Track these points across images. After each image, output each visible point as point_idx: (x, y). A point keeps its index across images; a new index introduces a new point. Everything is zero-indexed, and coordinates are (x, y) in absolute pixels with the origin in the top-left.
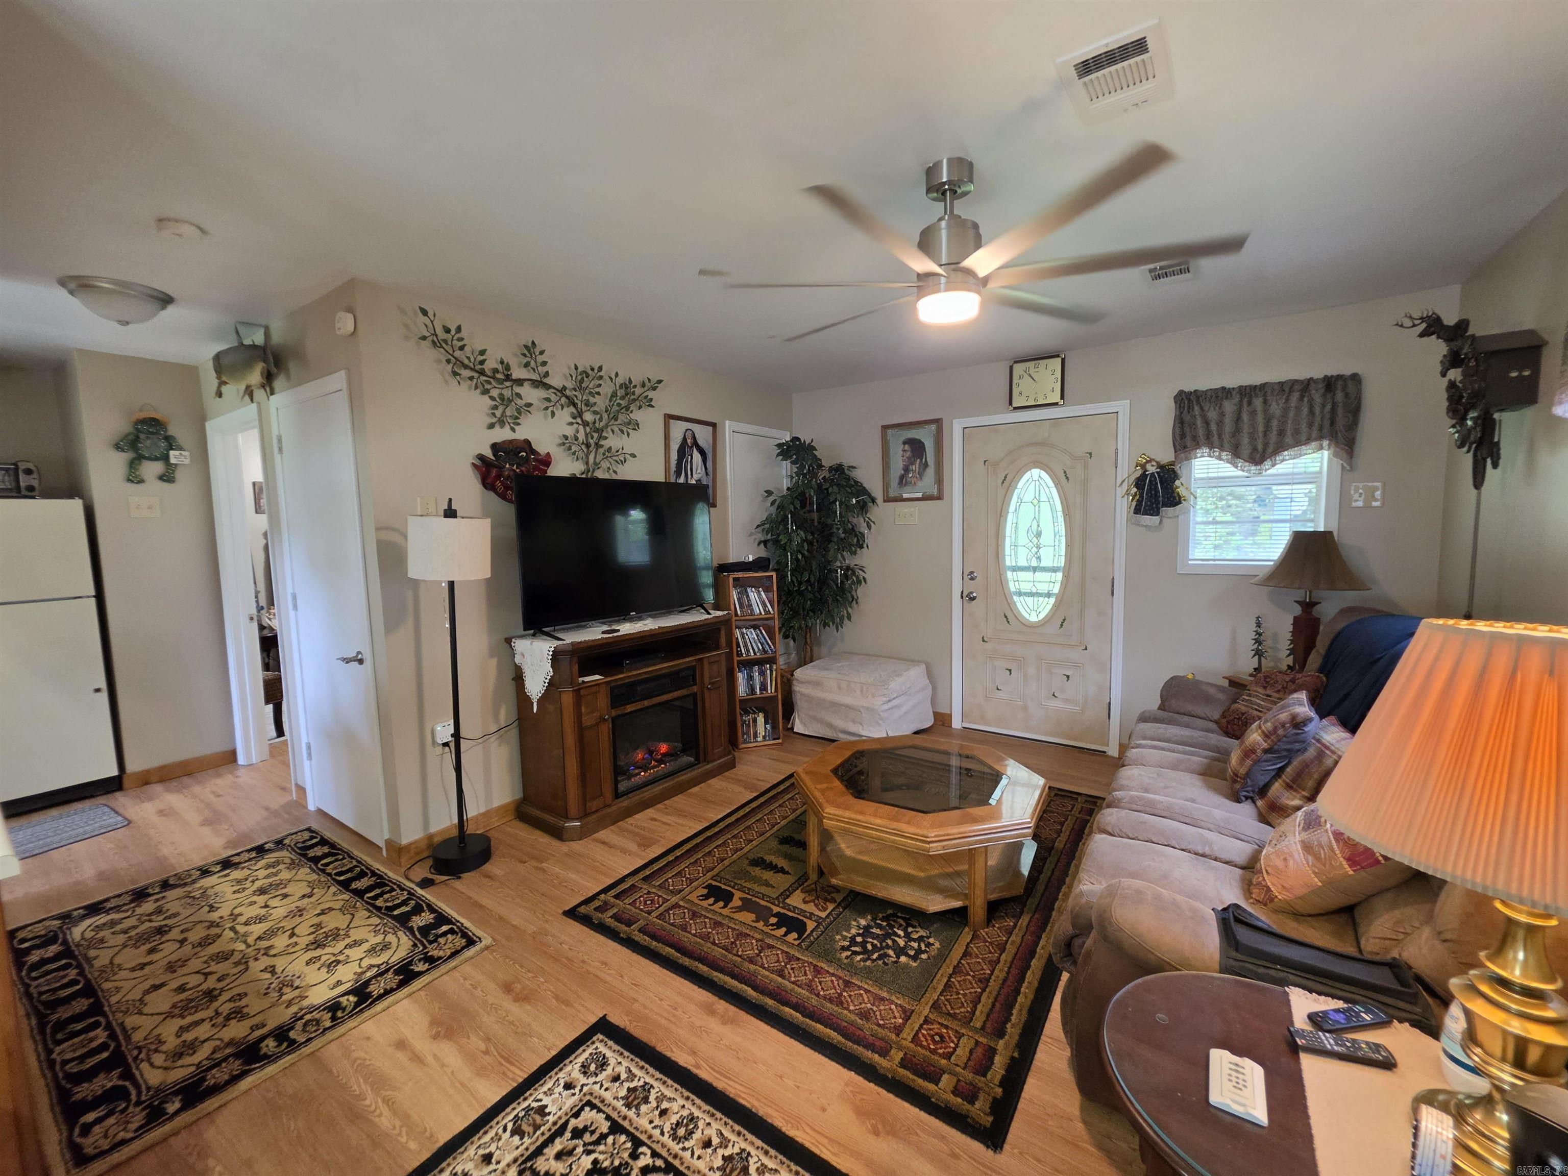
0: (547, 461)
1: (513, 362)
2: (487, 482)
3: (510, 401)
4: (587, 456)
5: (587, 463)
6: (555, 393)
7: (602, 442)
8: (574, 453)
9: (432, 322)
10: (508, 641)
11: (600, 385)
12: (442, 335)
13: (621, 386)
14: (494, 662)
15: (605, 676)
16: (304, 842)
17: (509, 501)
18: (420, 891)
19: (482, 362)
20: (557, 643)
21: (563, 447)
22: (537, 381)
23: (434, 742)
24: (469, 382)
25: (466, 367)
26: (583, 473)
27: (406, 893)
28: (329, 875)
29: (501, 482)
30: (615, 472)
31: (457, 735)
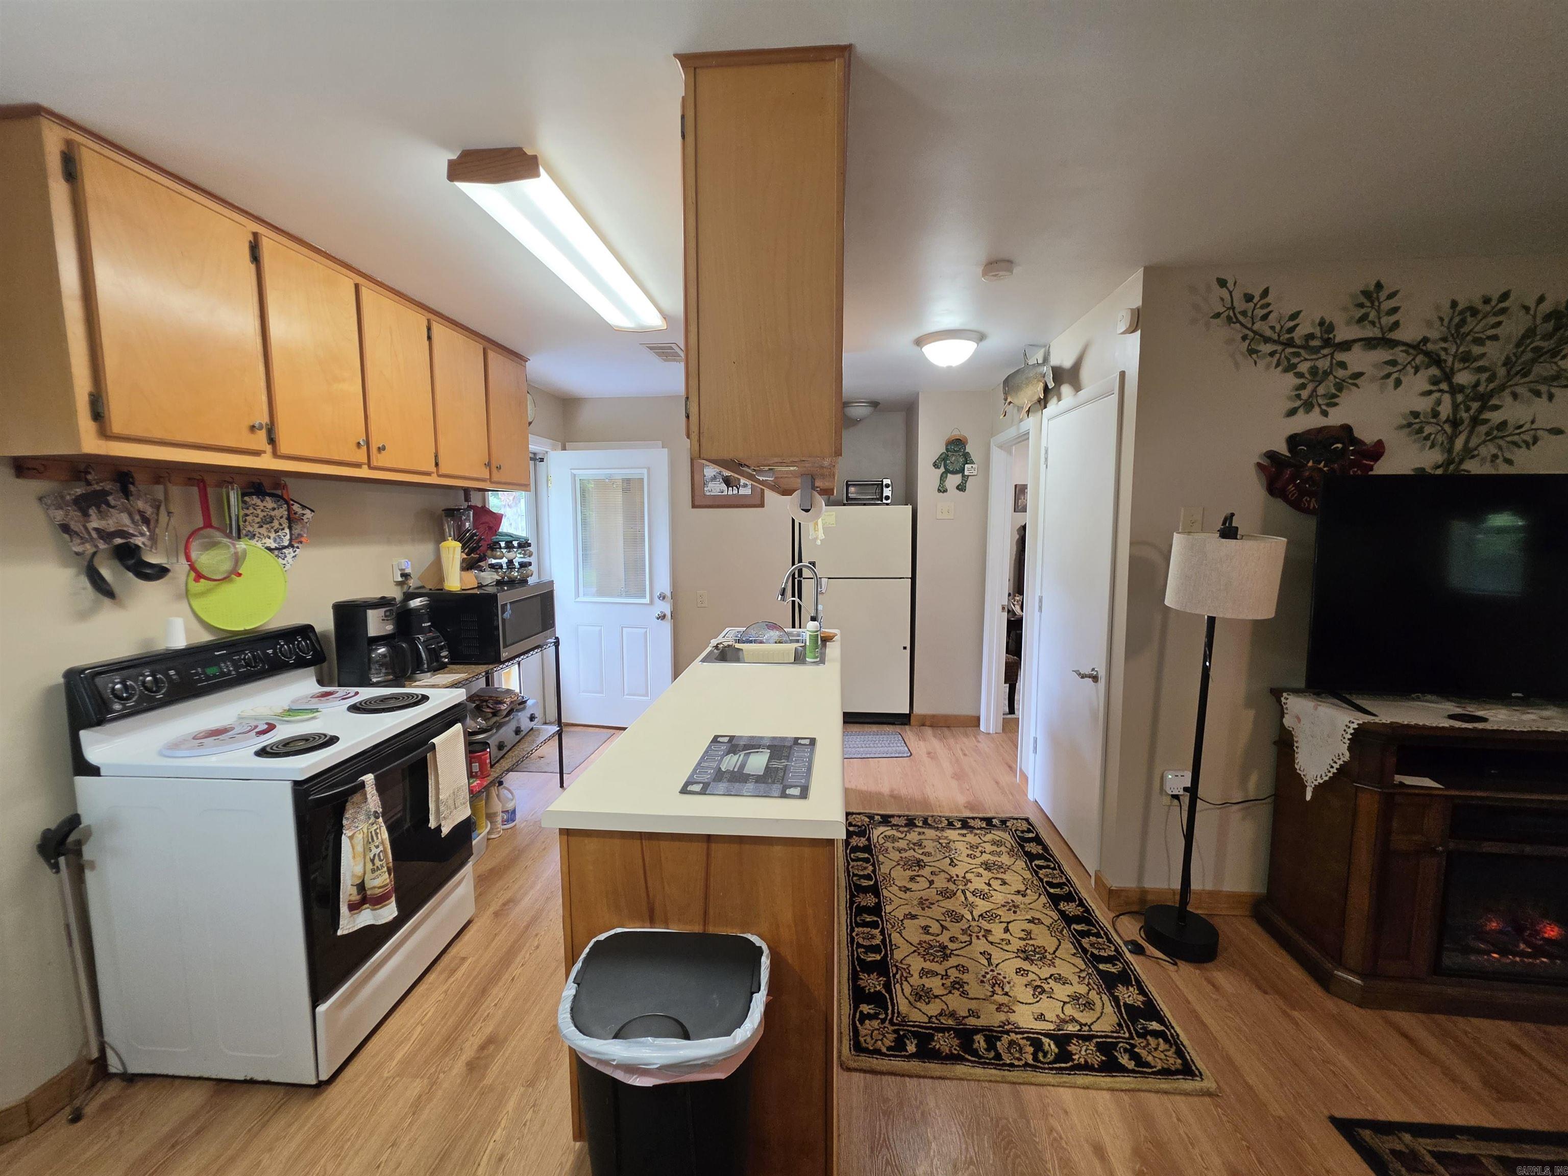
0: (1377, 451)
1: (1338, 318)
2: (1274, 487)
3: (1326, 374)
4: (1452, 439)
5: (1450, 451)
6: (1406, 352)
7: (1486, 415)
8: (1427, 438)
9: (1231, 293)
10: (1276, 693)
11: (1499, 324)
12: (1240, 305)
13: (1547, 318)
14: (1250, 714)
15: (1448, 787)
16: (1023, 832)
17: (1306, 511)
18: (1129, 956)
19: (1291, 330)
20: (1360, 719)
21: (1407, 430)
22: (1375, 339)
23: (1162, 789)
24: (1269, 359)
25: (1267, 340)
26: (1438, 467)
27: (1113, 949)
28: (1041, 880)
29: (1296, 485)
30: (1509, 462)
31: (1193, 790)
